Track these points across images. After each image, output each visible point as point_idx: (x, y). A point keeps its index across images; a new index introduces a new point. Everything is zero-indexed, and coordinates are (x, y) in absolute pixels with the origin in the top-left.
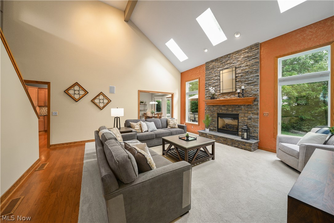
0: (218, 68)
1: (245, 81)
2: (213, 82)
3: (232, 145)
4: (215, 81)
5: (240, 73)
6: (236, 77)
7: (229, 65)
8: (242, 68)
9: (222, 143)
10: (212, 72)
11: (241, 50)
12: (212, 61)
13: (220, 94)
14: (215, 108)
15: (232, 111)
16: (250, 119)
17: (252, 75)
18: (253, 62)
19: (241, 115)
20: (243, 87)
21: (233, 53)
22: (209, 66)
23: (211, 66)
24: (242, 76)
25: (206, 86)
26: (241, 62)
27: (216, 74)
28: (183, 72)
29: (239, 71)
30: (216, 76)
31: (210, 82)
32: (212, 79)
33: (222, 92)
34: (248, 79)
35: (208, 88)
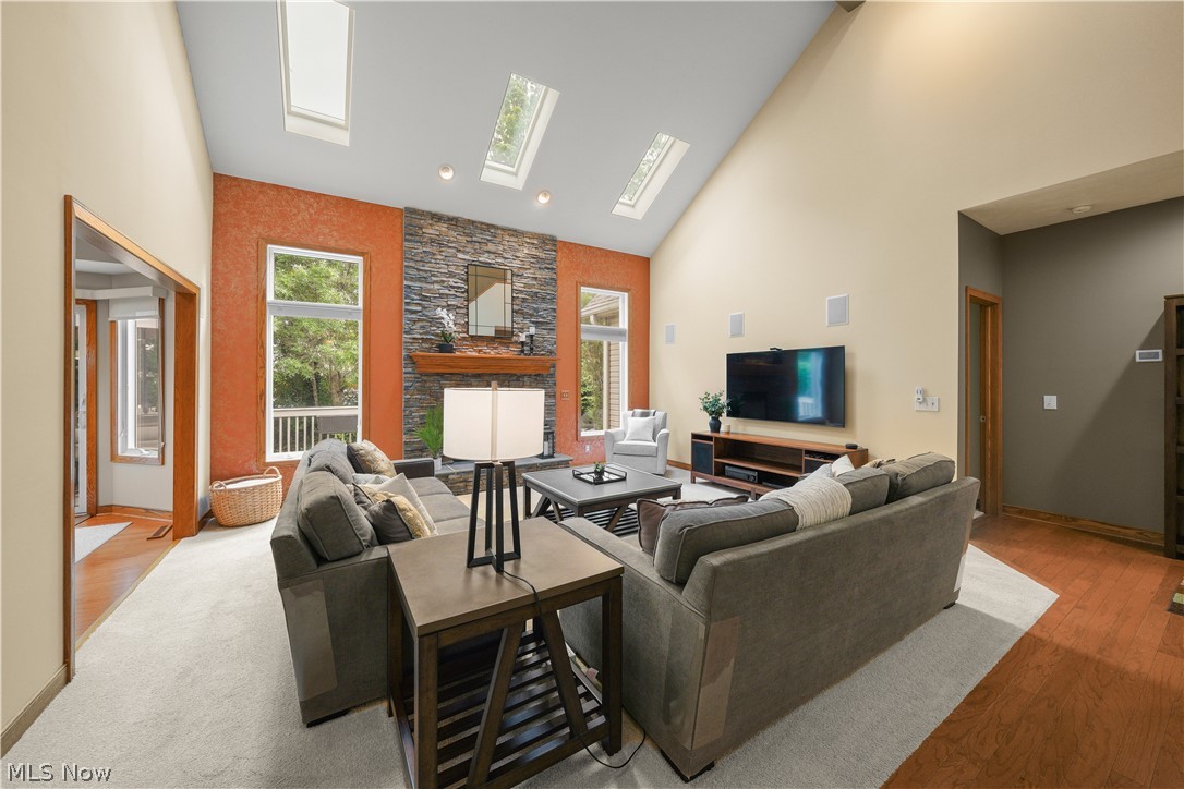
0: (458, 250)
1: (531, 316)
2: (442, 292)
4: (447, 292)
5: (521, 292)
6: (513, 299)
7: (492, 256)
8: (525, 281)
10: (435, 254)
11: (523, 233)
12: (436, 217)
13: (465, 339)
17: (544, 306)
18: (546, 274)
20: (533, 330)
21: (504, 229)
22: (421, 228)
23: (431, 231)
24: (524, 300)
25: (407, 297)
26: (523, 263)
27: (452, 269)
28: (236, 178)
29: (518, 286)
30: (451, 275)
31: (429, 290)
32: (434, 279)
33: (472, 332)
34: (537, 310)
35: (419, 309)
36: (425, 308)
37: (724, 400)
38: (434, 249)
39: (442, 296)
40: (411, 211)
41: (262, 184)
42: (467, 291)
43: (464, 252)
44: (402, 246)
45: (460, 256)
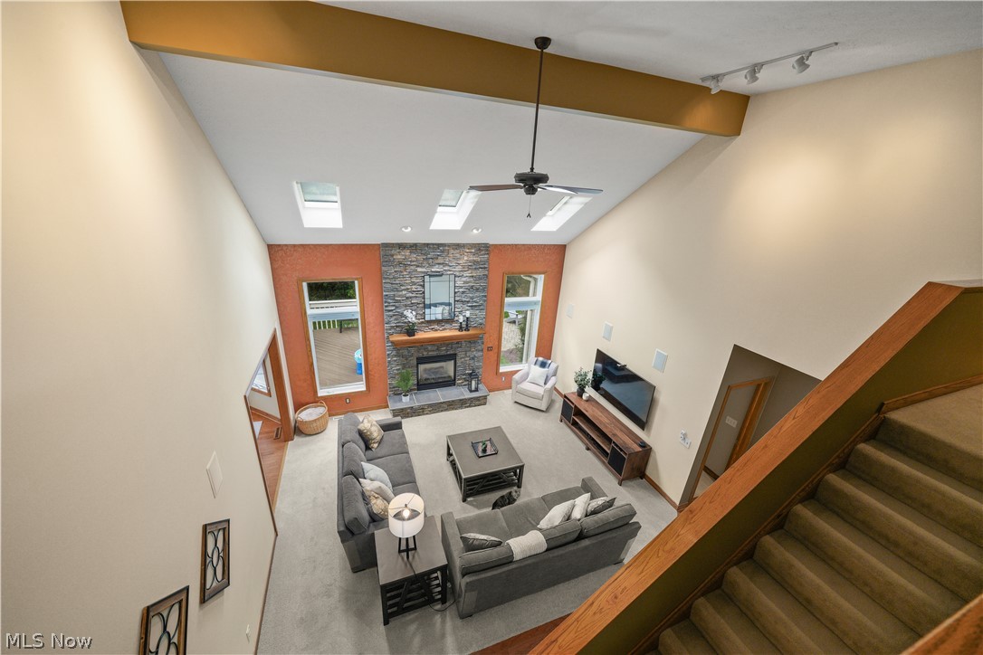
0: (418, 266)
1: (468, 302)
2: (407, 295)
3: (461, 408)
4: (411, 295)
5: (461, 287)
6: (455, 293)
7: (441, 266)
8: (464, 279)
9: (446, 410)
10: (401, 272)
11: (464, 246)
12: (402, 246)
13: (422, 323)
14: (413, 350)
15: (447, 350)
16: (473, 359)
17: (477, 294)
18: (480, 273)
19: (460, 355)
20: (468, 314)
21: (449, 245)
22: (392, 256)
23: (399, 257)
24: (463, 292)
25: (386, 302)
26: (463, 267)
27: (414, 280)
28: (279, 245)
29: (459, 284)
30: (414, 284)
31: (399, 296)
32: (403, 288)
33: (427, 318)
34: (472, 298)
35: (393, 308)
36: (397, 307)
37: (590, 376)
38: (401, 269)
39: (407, 298)
40: (386, 245)
41: (295, 246)
42: (424, 293)
43: (421, 267)
44: (381, 269)
45: (419, 269)
